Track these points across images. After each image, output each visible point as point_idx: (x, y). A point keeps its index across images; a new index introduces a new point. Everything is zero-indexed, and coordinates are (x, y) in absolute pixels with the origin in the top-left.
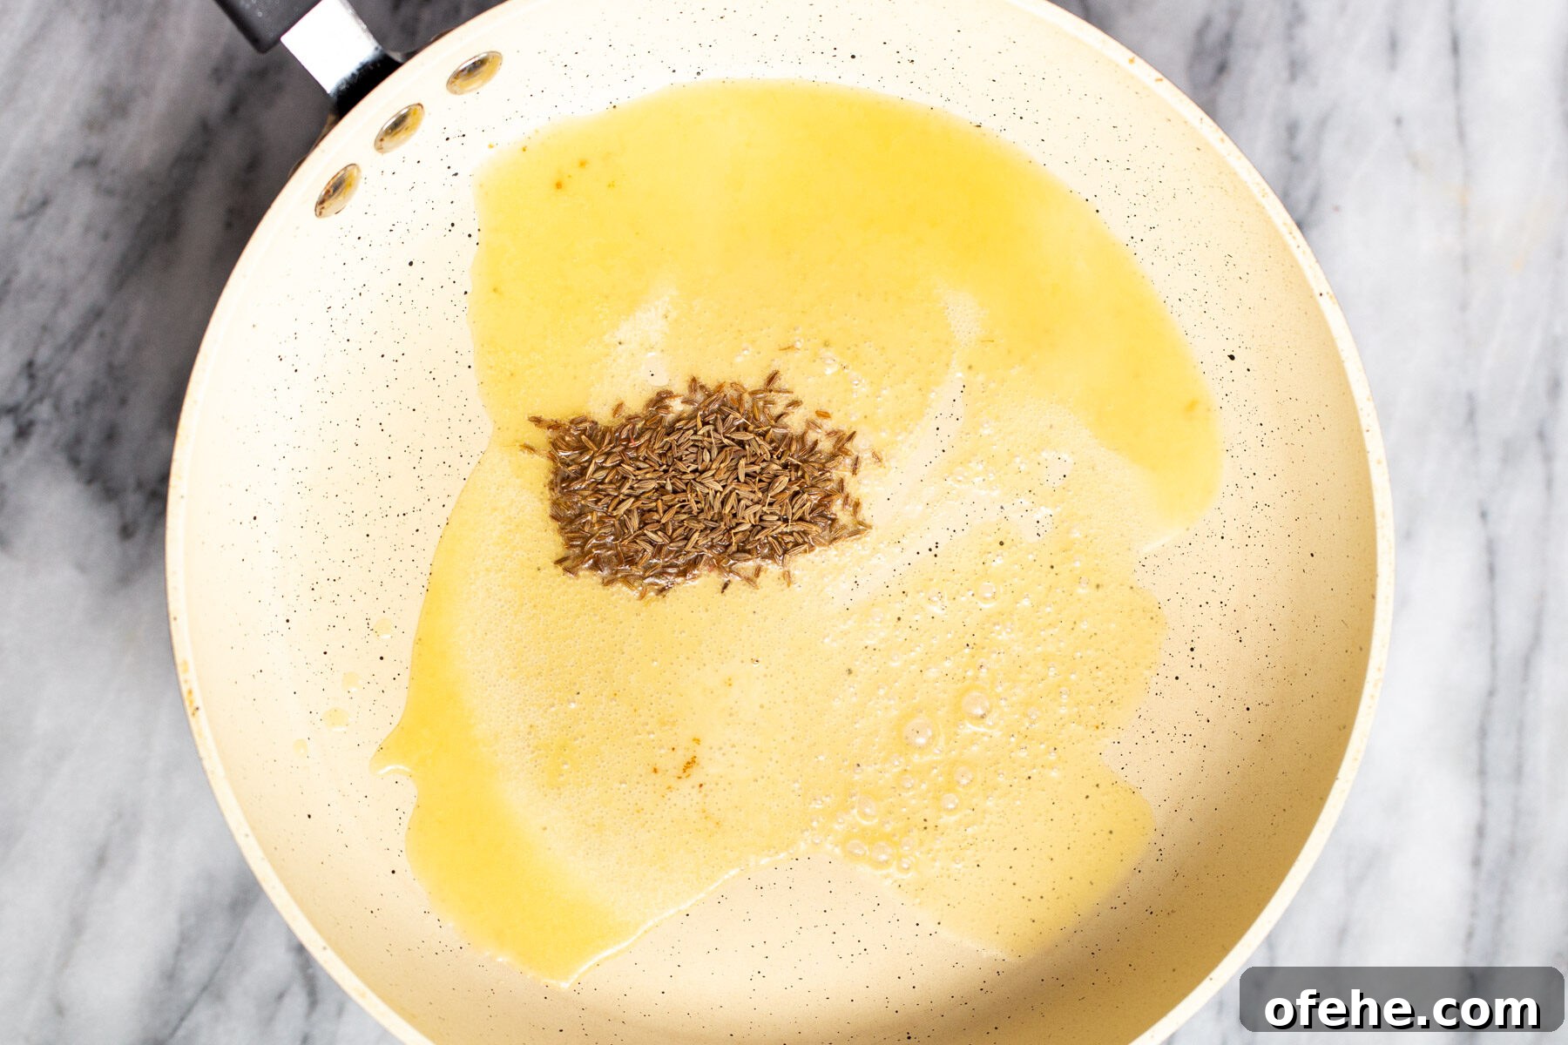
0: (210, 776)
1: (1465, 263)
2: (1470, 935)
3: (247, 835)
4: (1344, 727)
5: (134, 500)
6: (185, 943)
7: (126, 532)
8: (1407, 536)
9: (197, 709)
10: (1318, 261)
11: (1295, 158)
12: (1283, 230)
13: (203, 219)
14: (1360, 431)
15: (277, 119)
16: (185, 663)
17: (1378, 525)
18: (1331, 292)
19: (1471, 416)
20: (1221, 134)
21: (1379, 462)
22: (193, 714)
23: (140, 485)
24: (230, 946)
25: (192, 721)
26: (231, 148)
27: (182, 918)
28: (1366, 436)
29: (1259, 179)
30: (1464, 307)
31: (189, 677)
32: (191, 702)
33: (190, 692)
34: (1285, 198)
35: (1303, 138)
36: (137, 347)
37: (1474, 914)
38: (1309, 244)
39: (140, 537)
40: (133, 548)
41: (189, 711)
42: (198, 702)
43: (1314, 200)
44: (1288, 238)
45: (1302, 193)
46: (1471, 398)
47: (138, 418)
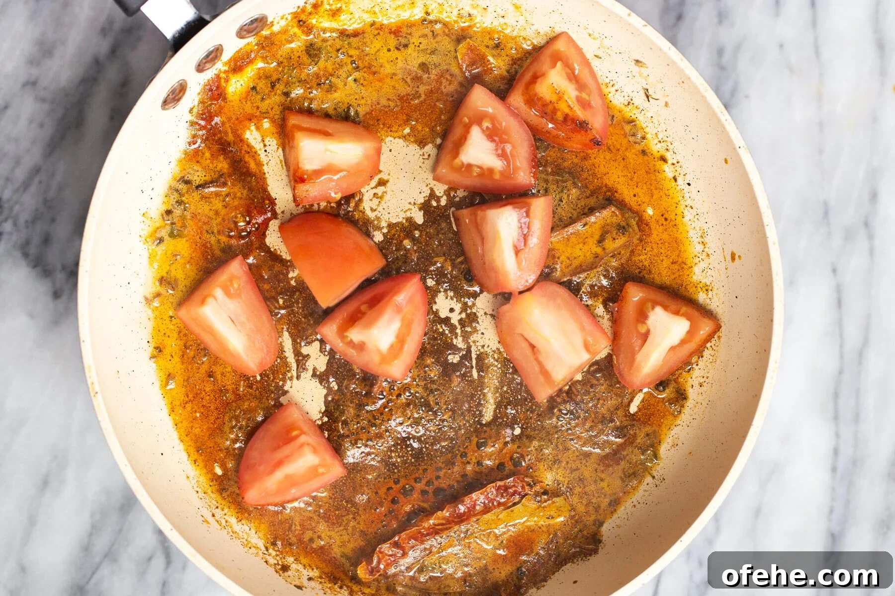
0: (105, 432)
1: (821, 125)
2: (831, 511)
3: (126, 465)
4: (756, 396)
5: (60, 276)
6: (94, 529)
7: (56, 295)
8: (790, 283)
9: (97, 393)
10: (737, 128)
11: (722, 68)
12: (717, 111)
13: (97, 115)
14: (763, 226)
15: (138, 56)
16: (90, 367)
17: (774, 279)
18: (745, 146)
19: (826, 214)
20: (680, 56)
21: (774, 244)
22: (95, 396)
23: (64, 268)
24: (120, 531)
25: (93, 399)
26: (112, 74)
27: (92, 515)
28: (767, 228)
29: (703, 81)
30: (821, 152)
31: (91, 375)
32: (93, 389)
33: (93, 383)
34: (717, 91)
35: (727, 57)
36: (61, 189)
37: (833, 499)
38: (733, 119)
39: (64, 298)
40: (61, 304)
41: (92, 394)
42: (97, 389)
43: (734, 92)
44: (720, 115)
45: (727, 88)
46: (826, 204)
47: (61, 230)
